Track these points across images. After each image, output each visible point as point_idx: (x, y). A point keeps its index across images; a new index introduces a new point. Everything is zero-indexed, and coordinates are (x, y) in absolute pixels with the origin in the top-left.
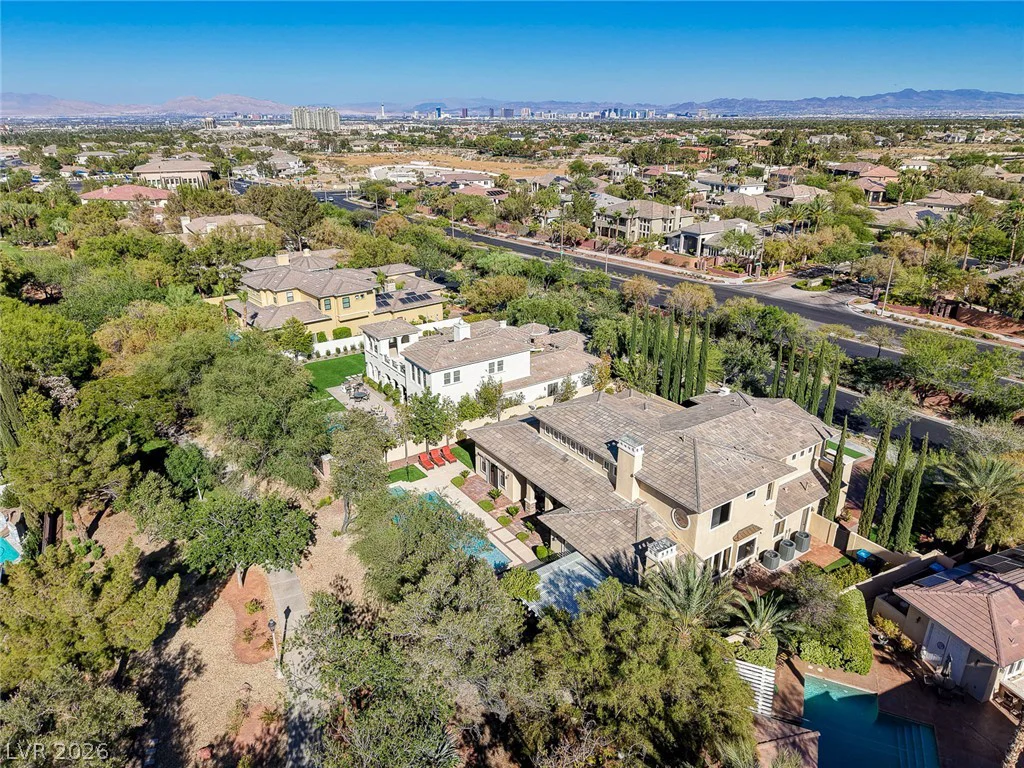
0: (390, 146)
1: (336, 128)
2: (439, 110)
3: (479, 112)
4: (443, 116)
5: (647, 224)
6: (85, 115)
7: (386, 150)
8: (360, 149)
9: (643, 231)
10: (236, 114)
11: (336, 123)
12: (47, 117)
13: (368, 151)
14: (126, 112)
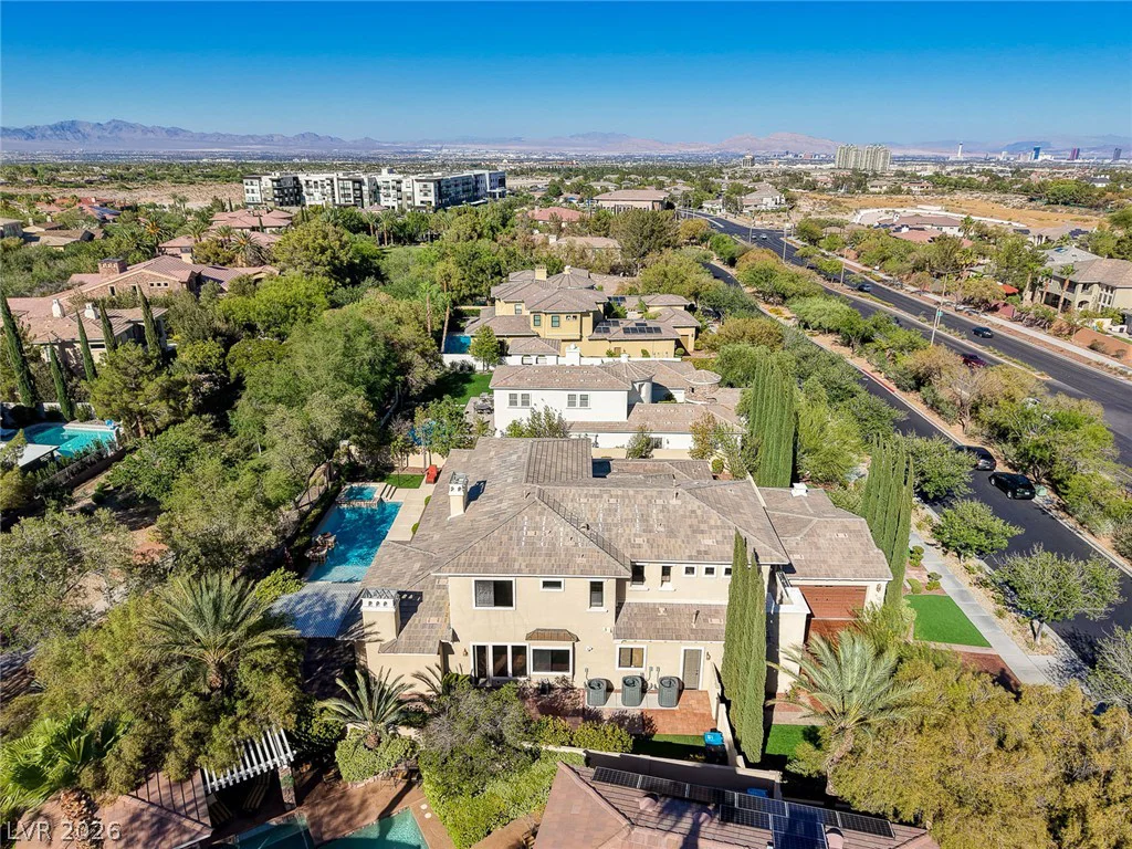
0: (915, 188)
1: (884, 168)
2: (1037, 150)
3: (1098, 154)
4: (1040, 158)
5: (1109, 293)
6: (648, 152)
7: (909, 192)
8: (877, 190)
9: (1101, 303)
10: (787, 153)
11: (884, 163)
12: (617, 154)
13: (886, 193)
14: (683, 150)
